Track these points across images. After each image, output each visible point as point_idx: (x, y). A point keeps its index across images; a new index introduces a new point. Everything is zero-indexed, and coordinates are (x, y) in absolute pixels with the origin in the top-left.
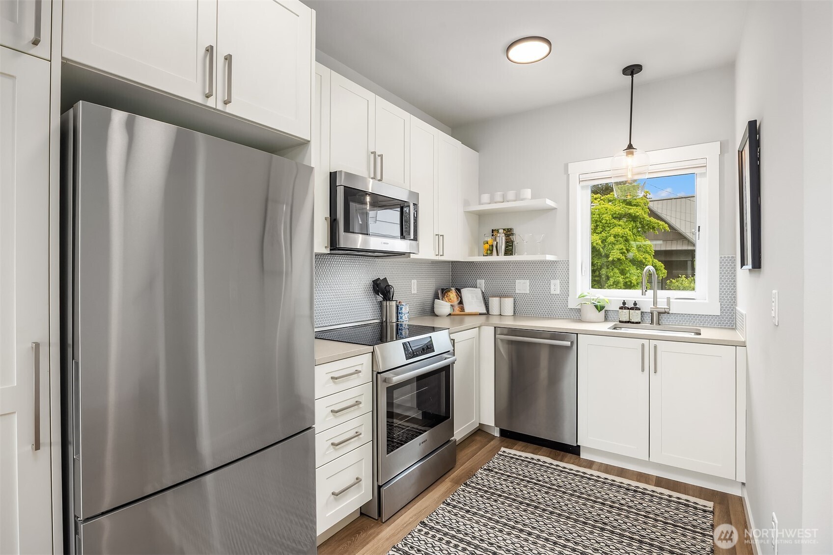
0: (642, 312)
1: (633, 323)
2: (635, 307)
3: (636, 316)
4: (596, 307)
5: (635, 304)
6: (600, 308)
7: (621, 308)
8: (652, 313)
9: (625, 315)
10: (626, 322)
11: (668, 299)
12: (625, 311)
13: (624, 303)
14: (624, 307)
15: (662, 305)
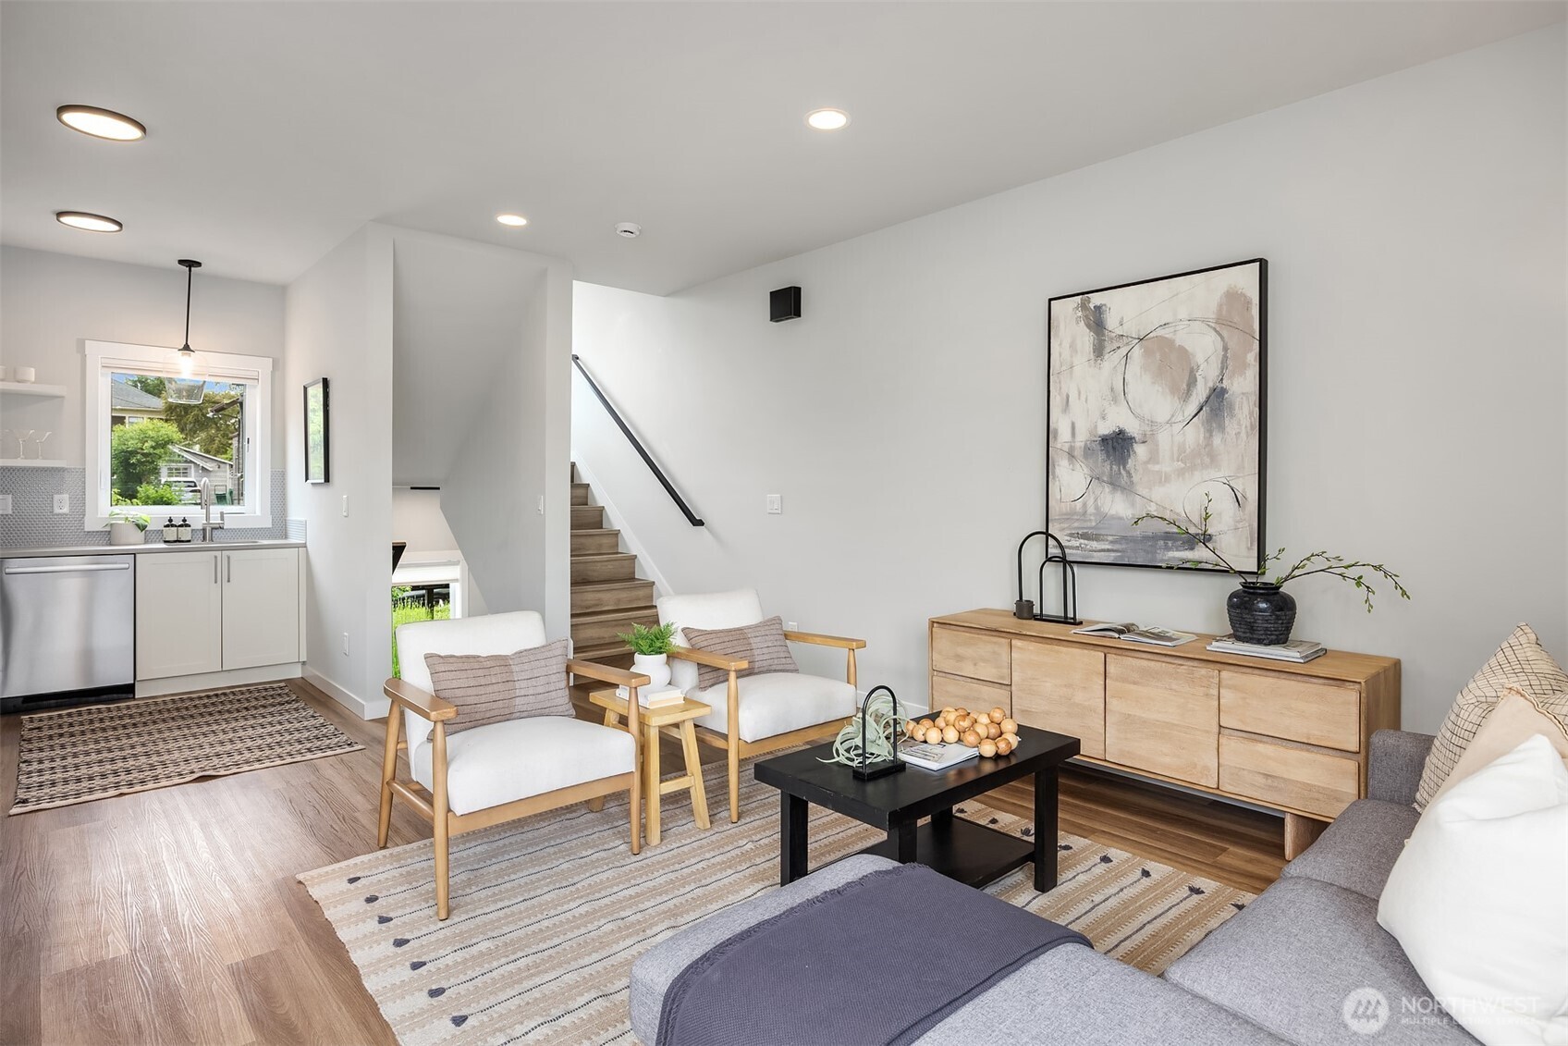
0: (192, 530)
1: (183, 541)
2: (185, 524)
3: (185, 534)
4: (138, 525)
5: (184, 520)
6: (142, 528)
7: (167, 526)
8: (204, 530)
9: (171, 534)
10: (175, 541)
11: (222, 514)
12: (173, 529)
13: (170, 520)
14: (170, 524)
15: (215, 520)
